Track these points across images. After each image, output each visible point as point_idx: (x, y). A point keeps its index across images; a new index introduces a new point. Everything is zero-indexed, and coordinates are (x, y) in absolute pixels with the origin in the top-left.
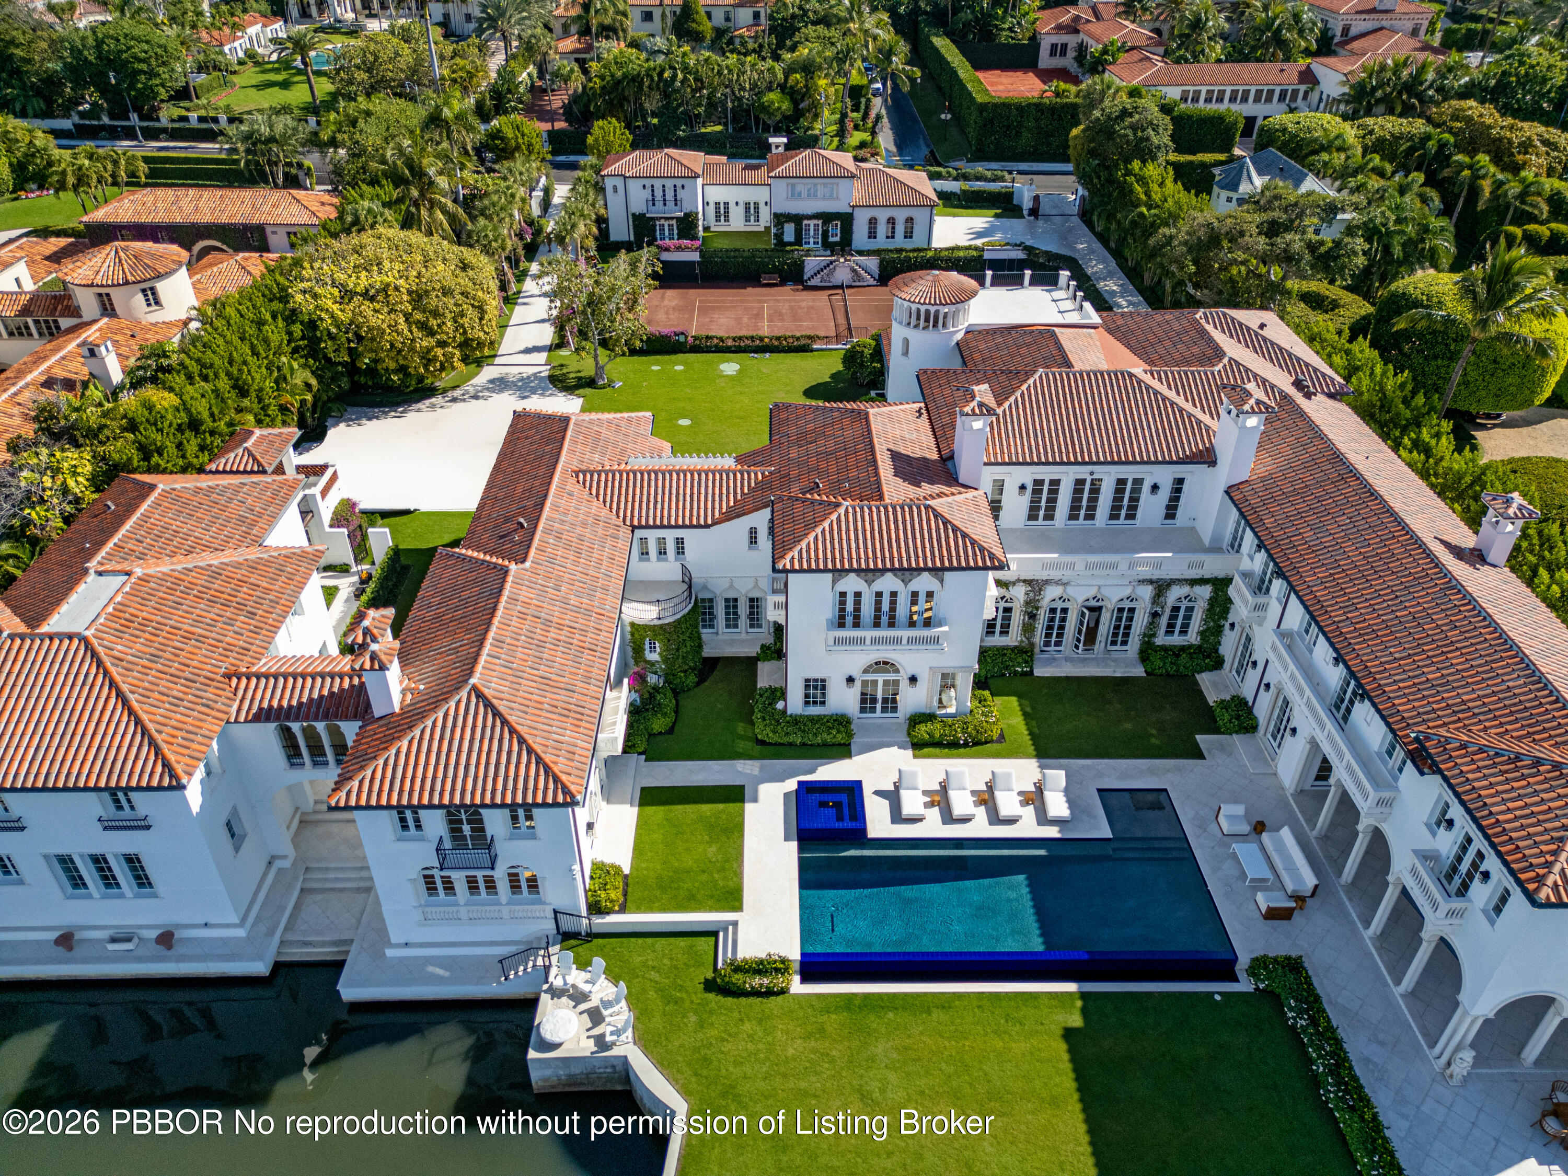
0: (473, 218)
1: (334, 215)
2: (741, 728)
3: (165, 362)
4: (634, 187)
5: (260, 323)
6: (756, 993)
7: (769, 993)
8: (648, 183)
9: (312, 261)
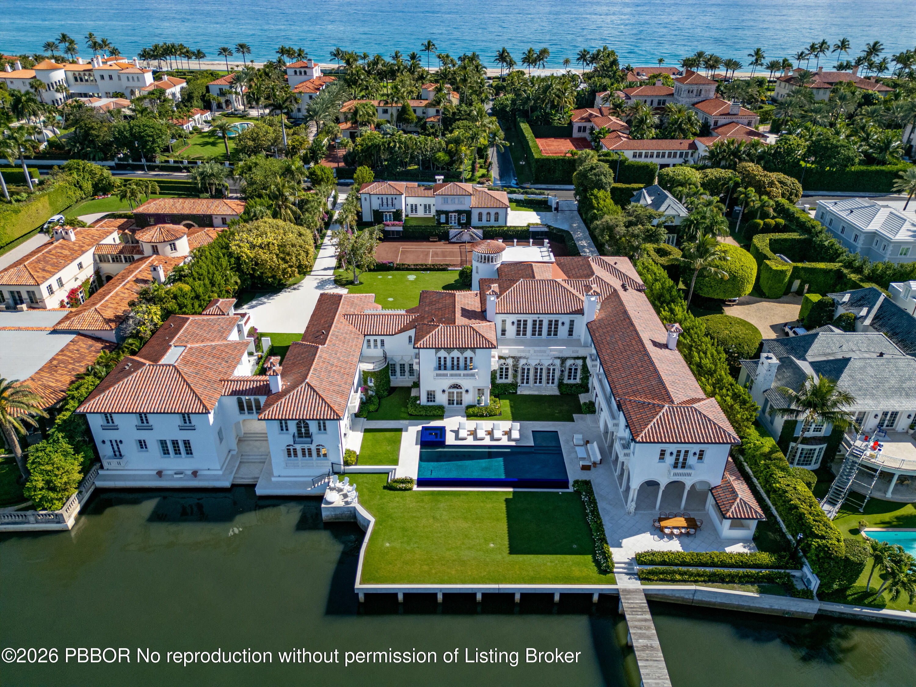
0: (303, 213)
1: (242, 211)
2: (403, 409)
3: (183, 273)
4: (374, 198)
5: (218, 258)
6: (401, 489)
7: (406, 490)
8: (380, 197)
9: (238, 233)
